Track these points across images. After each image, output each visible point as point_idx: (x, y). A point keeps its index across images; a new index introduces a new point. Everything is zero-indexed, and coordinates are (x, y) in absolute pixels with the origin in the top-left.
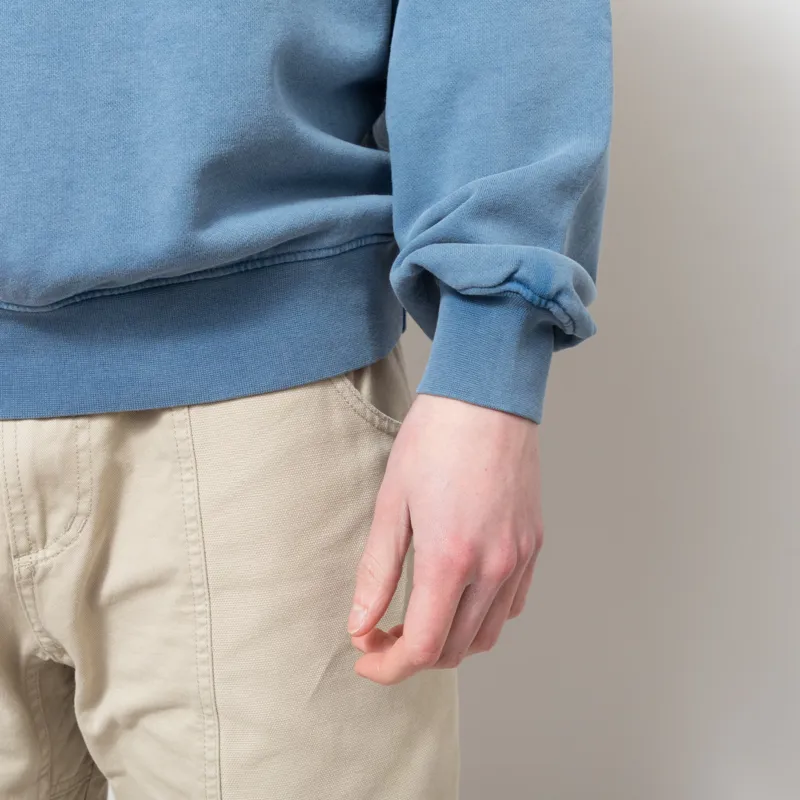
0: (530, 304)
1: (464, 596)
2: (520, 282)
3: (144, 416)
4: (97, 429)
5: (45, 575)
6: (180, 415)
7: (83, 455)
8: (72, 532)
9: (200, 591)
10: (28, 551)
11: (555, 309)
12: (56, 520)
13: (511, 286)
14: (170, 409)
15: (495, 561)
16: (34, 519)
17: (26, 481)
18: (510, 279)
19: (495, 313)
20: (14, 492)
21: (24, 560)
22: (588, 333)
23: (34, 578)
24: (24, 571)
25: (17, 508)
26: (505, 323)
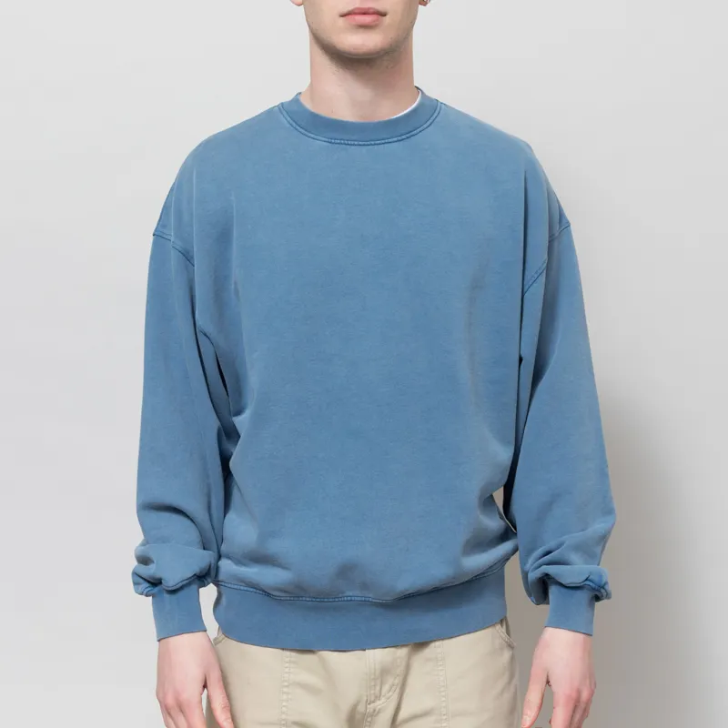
0: (594, 589)
1: (575, 708)
2: (590, 581)
3: (421, 645)
4: (402, 652)
5: (378, 712)
6: (437, 643)
7: (399, 661)
8: (391, 693)
9: (445, 717)
10: (373, 702)
11: (603, 591)
12: (386, 688)
13: (587, 583)
14: (435, 641)
15: (585, 695)
16: (378, 688)
17: (378, 672)
18: (586, 580)
19: (578, 593)
20: (373, 677)
21: (372, 705)
22: (608, 596)
23: (375, 713)
24: (372, 710)
25: (373, 684)
26: (583, 596)
